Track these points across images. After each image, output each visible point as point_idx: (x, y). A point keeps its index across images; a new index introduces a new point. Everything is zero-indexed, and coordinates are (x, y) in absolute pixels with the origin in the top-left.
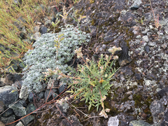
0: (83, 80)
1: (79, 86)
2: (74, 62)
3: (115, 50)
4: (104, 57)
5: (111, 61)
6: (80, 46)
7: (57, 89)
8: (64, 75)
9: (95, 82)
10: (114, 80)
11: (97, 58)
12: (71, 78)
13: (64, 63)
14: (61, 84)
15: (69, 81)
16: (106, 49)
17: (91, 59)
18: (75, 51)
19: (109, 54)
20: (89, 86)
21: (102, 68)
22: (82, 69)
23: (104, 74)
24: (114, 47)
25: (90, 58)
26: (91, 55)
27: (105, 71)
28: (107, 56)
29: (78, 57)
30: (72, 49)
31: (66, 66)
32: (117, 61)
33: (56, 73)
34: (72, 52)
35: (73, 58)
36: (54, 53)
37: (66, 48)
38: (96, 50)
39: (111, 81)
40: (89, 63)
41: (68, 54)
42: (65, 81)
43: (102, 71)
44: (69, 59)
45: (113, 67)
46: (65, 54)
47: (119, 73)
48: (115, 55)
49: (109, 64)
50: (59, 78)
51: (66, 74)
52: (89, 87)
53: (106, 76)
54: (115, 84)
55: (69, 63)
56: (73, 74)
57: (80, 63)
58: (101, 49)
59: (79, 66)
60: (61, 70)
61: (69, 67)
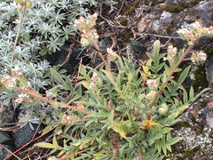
0: (93, 114)
1: (77, 132)
2: (68, 57)
3: (199, 35)
4: (163, 51)
5: (183, 65)
6: (92, 10)
7: (10, 134)
8: (36, 94)
9: (128, 123)
10: (186, 124)
11: (141, 52)
12: (55, 104)
13: (37, 56)
14: (24, 120)
15: (49, 114)
16: (172, 27)
17: (123, 55)
18: (77, 24)
19: (180, 44)
20: (110, 135)
21: (153, 83)
22: (92, 80)
23: (158, 103)
24: (197, 25)
25: (120, 48)
26: (123, 38)
27: (163, 95)
28: (172, 50)
29: (84, 42)
30: (66, 15)
31: (45, 65)
32: (202, 68)
33: (11, 85)
34: (65, 23)
35: (67, 43)
36: (11, 23)
37: (48, 10)
38: (142, 26)
39: (176, 127)
40: (113, 65)
41: (55, 30)
42: (36, 112)
43: (152, 94)
44: (54, 45)
45: (187, 83)
46: (45, 28)
47: (204, 104)
48: (197, 48)
49: (176, 76)
50: (19, 101)
51: (42, 92)
52: (107, 138)
53: (163, 109)
54: (188, 138)
55: (53, 58)
56: (64, 94)
57: (87, 61)
58: (156, 26)
59: (82, 68)
60: (28, 77)
61: (53, 71)
